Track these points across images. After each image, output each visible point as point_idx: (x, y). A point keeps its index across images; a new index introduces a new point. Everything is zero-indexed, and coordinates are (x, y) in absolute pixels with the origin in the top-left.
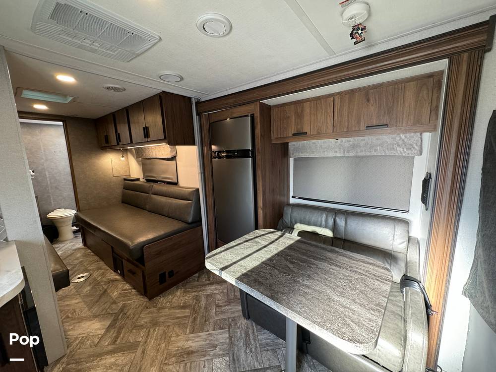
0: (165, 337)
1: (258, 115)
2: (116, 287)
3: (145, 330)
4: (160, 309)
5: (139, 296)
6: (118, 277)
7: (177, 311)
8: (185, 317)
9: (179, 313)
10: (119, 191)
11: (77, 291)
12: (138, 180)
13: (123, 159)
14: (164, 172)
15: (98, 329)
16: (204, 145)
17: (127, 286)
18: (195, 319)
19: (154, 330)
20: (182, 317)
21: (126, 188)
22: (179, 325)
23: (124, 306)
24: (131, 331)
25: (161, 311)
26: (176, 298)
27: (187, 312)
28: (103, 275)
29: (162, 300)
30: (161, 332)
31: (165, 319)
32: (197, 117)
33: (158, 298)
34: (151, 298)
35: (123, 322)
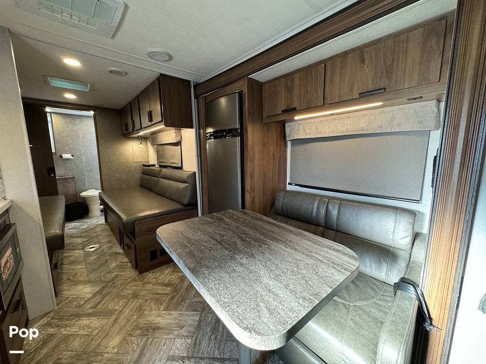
0: (140, 309)
1: (245, 91)
2: (116, 260)
3: (125, 300)
4: (146, 283)
5: (132, 270)
6: (121, 251)
7: (160, 288)
8: (165, 294)
9: (161, 289)
10: (138, 175)
11: (84, 259)
12: (154, 165)
13: (141, 146)
14: (172, 157)
15: (88, 293)
16: (201, 127)
17: (126, 260)
18: (173, 298)
19: (133, 302)
20: (162, 294)
21: (144, 173)
22: (156, 300)
23: (117, 276)
24: (113, 300)
25: (145, 285)
26: (163, 276)
27: (168, 290)
28: (110, 248)
29: (150, 276)
30: (138, 304)
31: (146, 294)
32: (196, 100)
33: (148, 273)
34: (141, 272)
35: (110, 290)
